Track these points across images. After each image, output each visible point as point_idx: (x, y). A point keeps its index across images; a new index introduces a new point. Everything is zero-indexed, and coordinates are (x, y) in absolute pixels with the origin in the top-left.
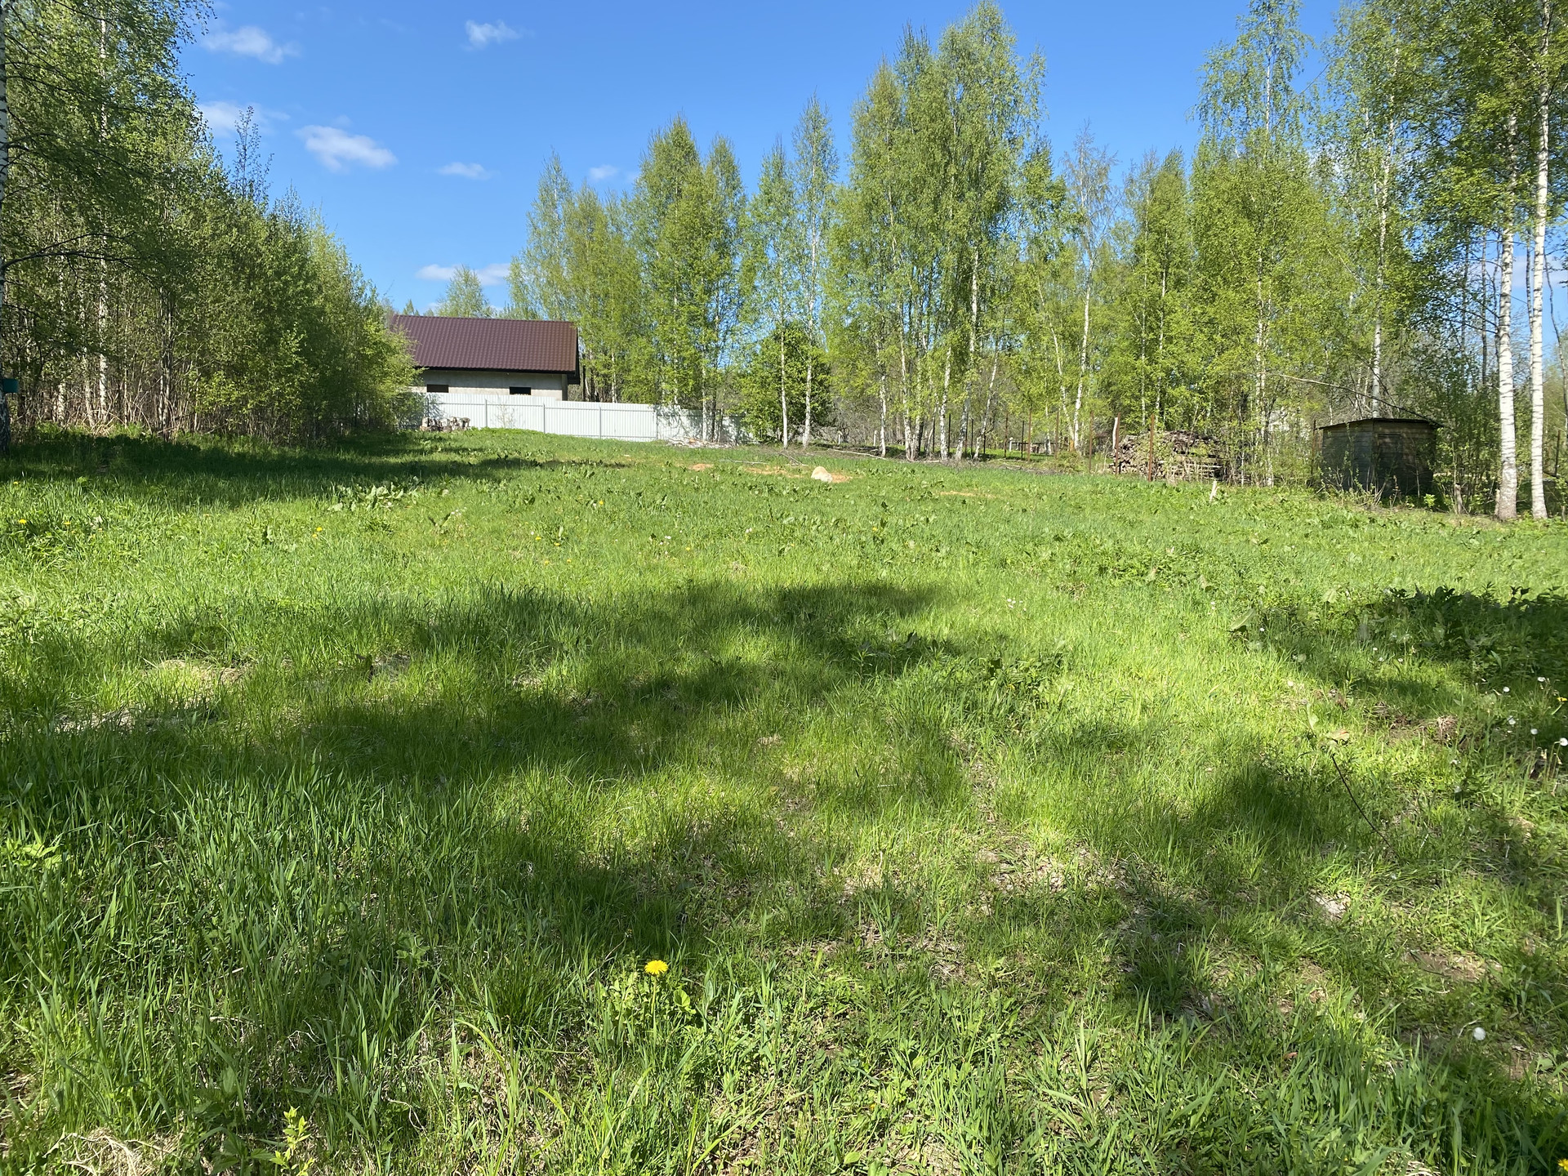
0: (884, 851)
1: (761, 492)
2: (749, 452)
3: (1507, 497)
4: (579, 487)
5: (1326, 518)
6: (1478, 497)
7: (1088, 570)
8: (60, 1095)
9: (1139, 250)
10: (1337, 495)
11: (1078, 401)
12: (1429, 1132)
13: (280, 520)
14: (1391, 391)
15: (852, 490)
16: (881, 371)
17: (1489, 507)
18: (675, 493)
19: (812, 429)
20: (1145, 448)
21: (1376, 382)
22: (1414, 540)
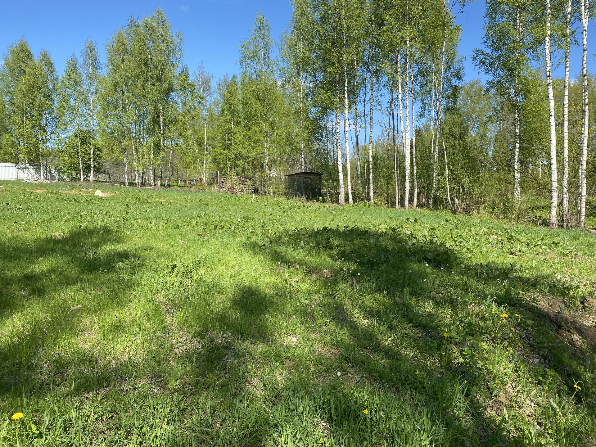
0: (129, 347)
1: (70, 201)
2: (65, 184)
3: (342, 197)
5: (290, 206)
6: (334, 197)
7: (209, 227)
9: (223, 110)
10: (293, 198)
11: (204, 165)
12: (325, 410)
14: (308, 163)
15: (113, 200)
16: (124, 151)
17: (337, 201)
18: (26, 203)
19: (94, 174)
20: (229, 182)
21: (303, 160)
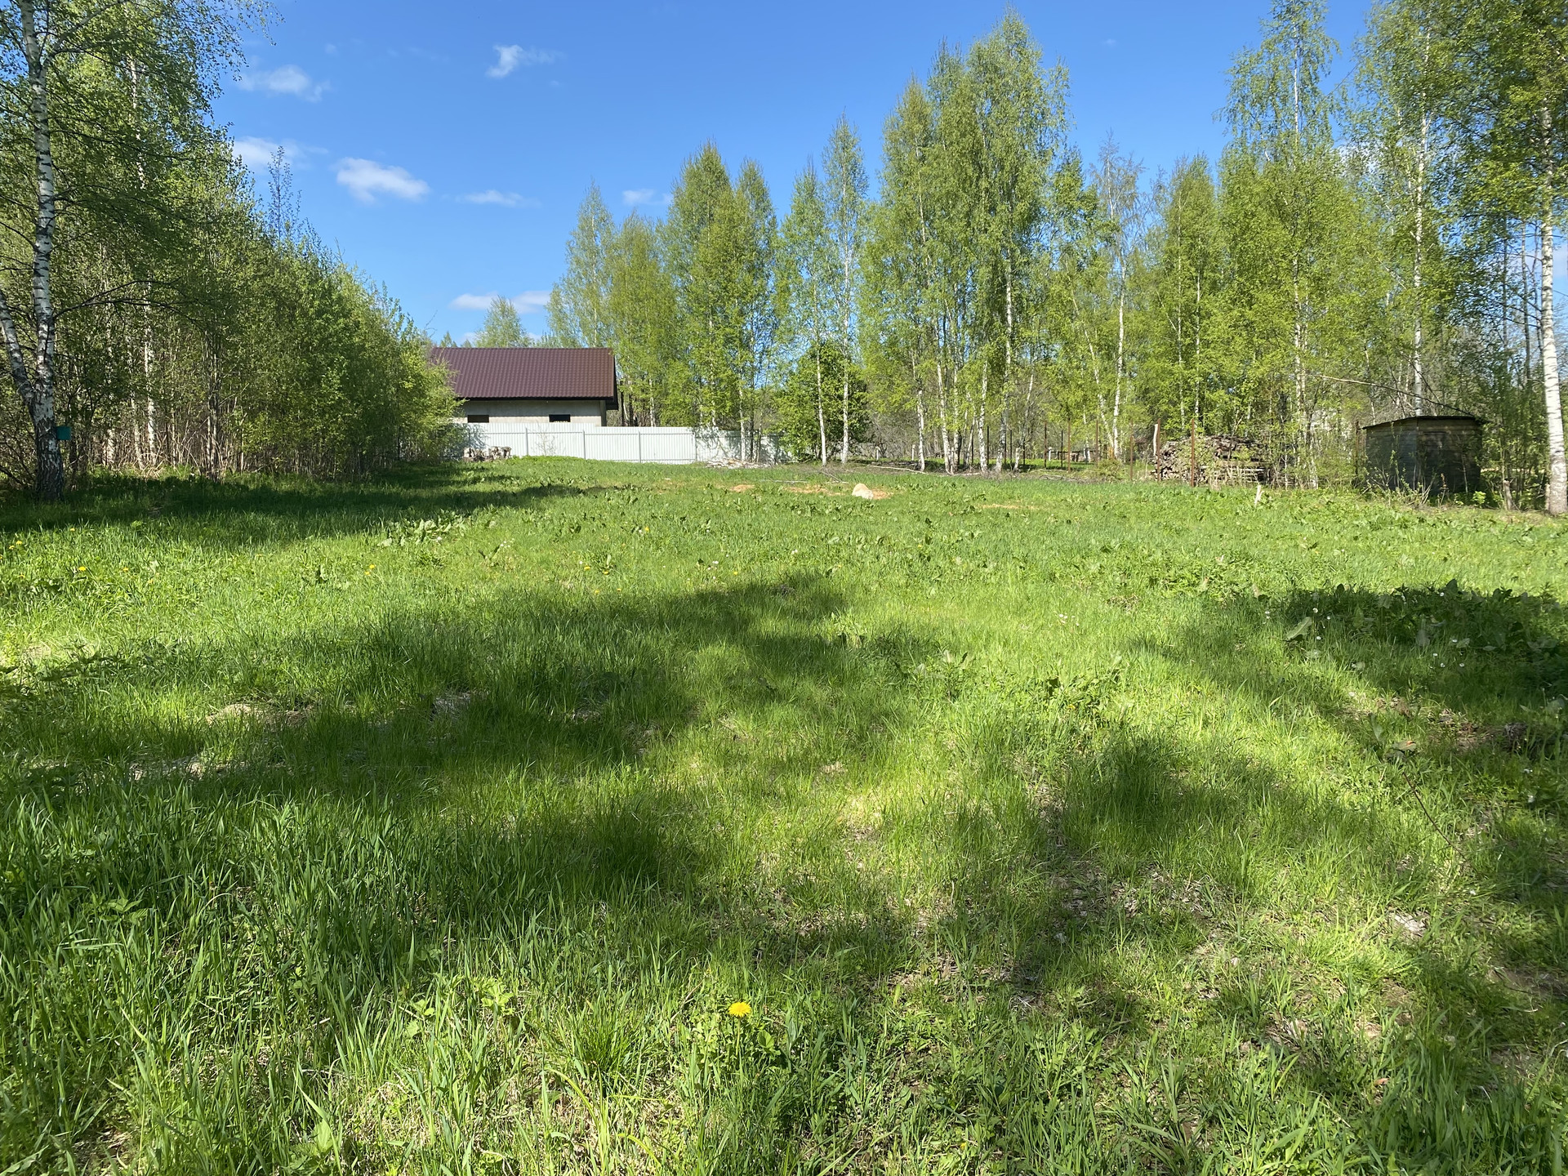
0: (955, 880)
1: (803, 511)
2: (789, 471)
3: (1557, 490)
4: (623, 514)
5: (1374, 519)
6: (1528, 492)
7: (1139, 581)
8: (158, 1152)
9: (1172, 254)
10: (1383, 495)
11: (1116, 408)
12: (1528, 1158)
13: (332, 558)
14: (1434, 387)
15: (893, 506)
16: (918, 385)
17: (1539, 502)
18: (718, 516)
19: (851, 445)
20: (1186, 454)
21: (1418, 379)
22: (1467, 538)
